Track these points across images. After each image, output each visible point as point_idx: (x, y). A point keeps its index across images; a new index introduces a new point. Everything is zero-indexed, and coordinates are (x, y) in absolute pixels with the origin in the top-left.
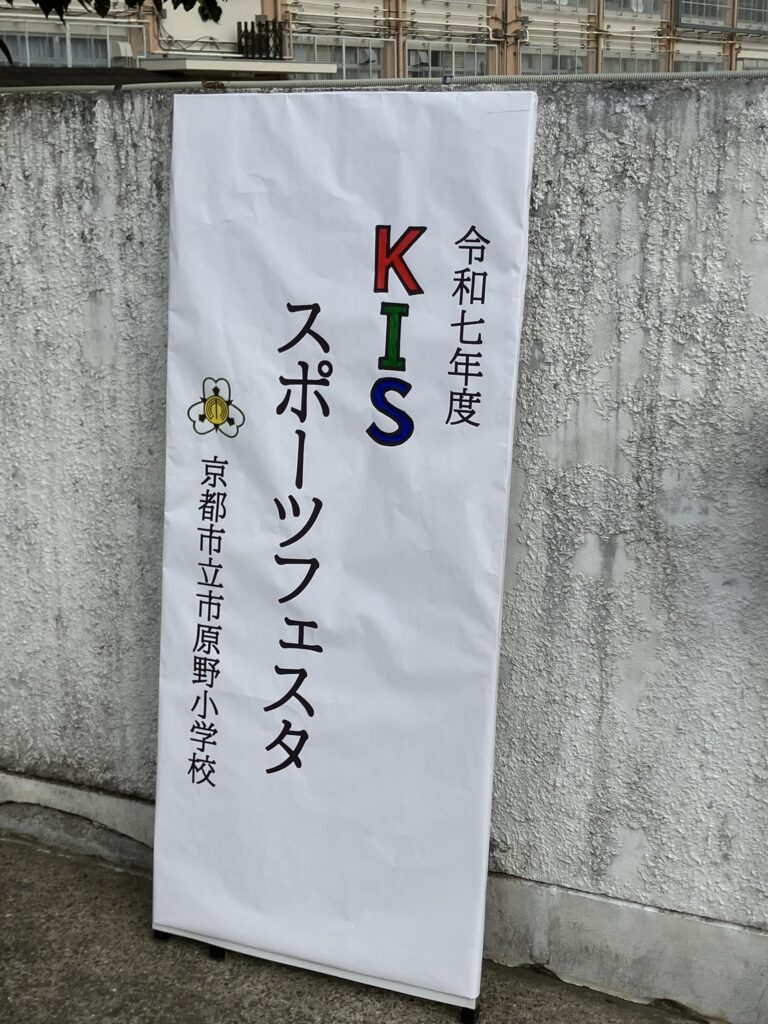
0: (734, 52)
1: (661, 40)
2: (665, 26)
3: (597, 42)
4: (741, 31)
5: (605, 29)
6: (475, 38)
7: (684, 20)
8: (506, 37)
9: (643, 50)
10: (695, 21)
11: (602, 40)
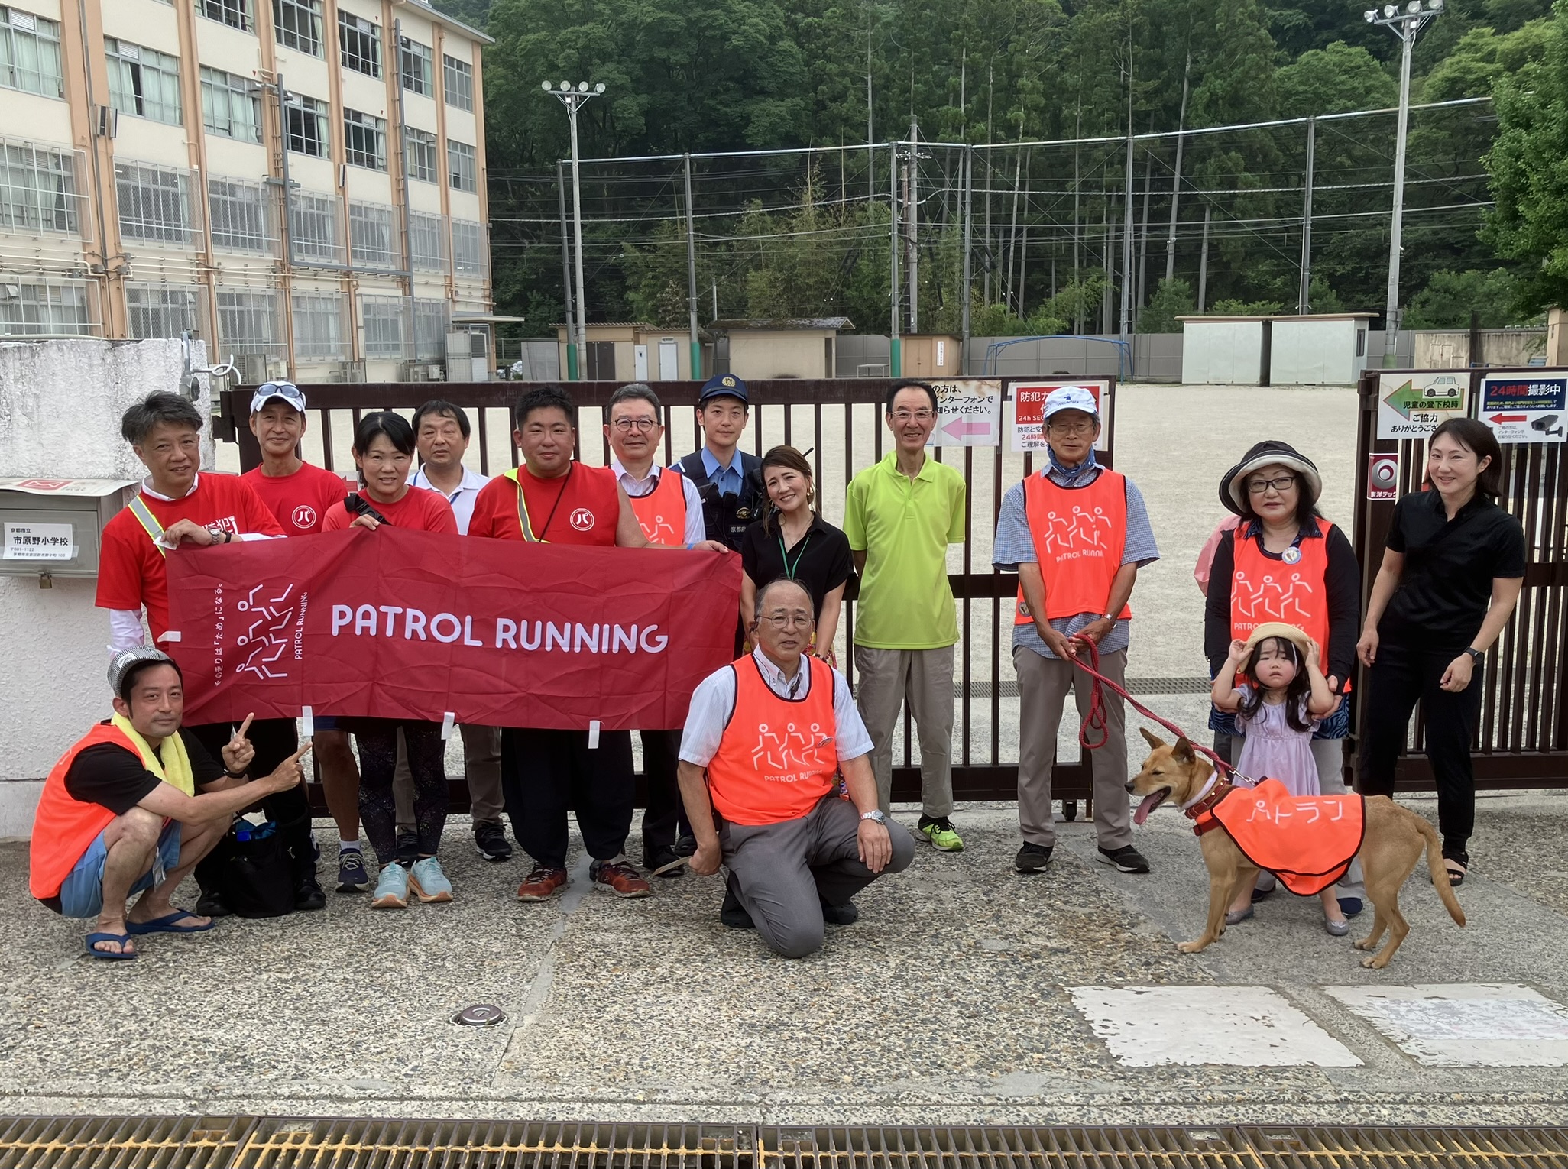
0: (352, 289)
1: (275, 277)
2: (278, 264)
3: (208, 278)
4: (356, 269)
5: (216, 266)
6: (71, 273)
7: (297, 259)
8: (107, 272)
9: (258, 286)
10: (309, 259)
11: (213, 277)
